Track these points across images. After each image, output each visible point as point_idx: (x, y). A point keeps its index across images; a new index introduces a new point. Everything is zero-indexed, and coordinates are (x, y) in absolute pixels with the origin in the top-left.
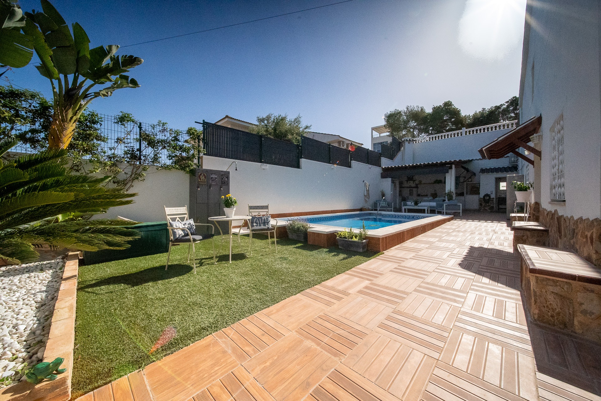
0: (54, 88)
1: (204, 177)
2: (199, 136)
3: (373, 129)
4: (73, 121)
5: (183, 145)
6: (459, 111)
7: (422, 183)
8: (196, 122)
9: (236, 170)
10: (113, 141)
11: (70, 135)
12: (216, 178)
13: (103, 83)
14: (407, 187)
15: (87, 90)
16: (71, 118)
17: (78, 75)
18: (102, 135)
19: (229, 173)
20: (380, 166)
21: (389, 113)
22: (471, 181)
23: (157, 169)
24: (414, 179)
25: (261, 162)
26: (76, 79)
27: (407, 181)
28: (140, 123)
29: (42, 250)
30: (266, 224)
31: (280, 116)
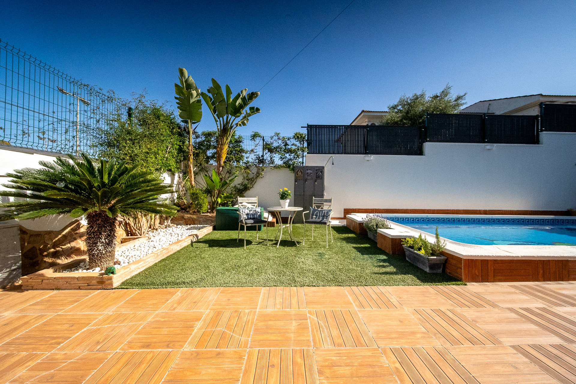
0: (218, 127)
1: (301, 173)
2: (304, 138)
5: (291, 148)
8: (302, 127)
9: (333, 164)
12: (311, 173)
13: (239, 116)
15: (232, 123)
16: (226, 142)
17: (228, 116)
18: (244, 149)
19: (324, 168)
23: (272, 169)
25: (366, 153)
28: (264, 137)
30: (325, 217)
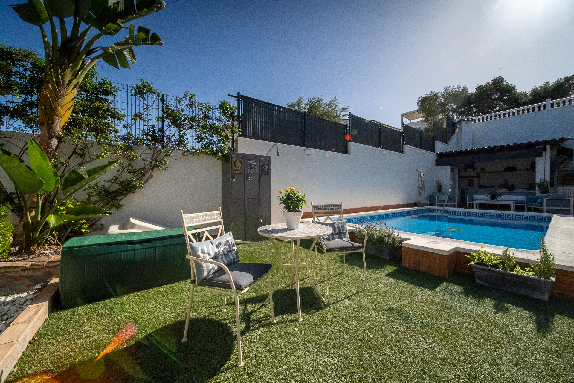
0: (44, 37)
1: (240, 164)
2: (233, 113)
3: (403, 115)
4: (72, 85)
5: (214, 124)
6: (513, 88)
7: (486, 171)
8: (229, 95)
9: (278, 155)
10: (129, 118)
11: (69, 105)
12: (255, 165)
14: (466, 177)
15: (91, 43)
16: (70, 81)
17: (80, 22)
18: (117, 110)
19: (271, 159)
20: (434, 152)
21: (423, 96)
22: (563, 168)
23: (183, 154)
24: (474, 167)
25: (304, 146)
26: (76, 26)
27: (465, 170)
28: (163, 95)
29: (10, 277)
30: (342, 235)
31: (315, 98)
